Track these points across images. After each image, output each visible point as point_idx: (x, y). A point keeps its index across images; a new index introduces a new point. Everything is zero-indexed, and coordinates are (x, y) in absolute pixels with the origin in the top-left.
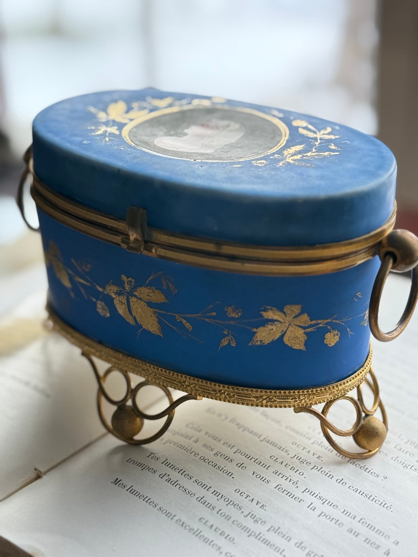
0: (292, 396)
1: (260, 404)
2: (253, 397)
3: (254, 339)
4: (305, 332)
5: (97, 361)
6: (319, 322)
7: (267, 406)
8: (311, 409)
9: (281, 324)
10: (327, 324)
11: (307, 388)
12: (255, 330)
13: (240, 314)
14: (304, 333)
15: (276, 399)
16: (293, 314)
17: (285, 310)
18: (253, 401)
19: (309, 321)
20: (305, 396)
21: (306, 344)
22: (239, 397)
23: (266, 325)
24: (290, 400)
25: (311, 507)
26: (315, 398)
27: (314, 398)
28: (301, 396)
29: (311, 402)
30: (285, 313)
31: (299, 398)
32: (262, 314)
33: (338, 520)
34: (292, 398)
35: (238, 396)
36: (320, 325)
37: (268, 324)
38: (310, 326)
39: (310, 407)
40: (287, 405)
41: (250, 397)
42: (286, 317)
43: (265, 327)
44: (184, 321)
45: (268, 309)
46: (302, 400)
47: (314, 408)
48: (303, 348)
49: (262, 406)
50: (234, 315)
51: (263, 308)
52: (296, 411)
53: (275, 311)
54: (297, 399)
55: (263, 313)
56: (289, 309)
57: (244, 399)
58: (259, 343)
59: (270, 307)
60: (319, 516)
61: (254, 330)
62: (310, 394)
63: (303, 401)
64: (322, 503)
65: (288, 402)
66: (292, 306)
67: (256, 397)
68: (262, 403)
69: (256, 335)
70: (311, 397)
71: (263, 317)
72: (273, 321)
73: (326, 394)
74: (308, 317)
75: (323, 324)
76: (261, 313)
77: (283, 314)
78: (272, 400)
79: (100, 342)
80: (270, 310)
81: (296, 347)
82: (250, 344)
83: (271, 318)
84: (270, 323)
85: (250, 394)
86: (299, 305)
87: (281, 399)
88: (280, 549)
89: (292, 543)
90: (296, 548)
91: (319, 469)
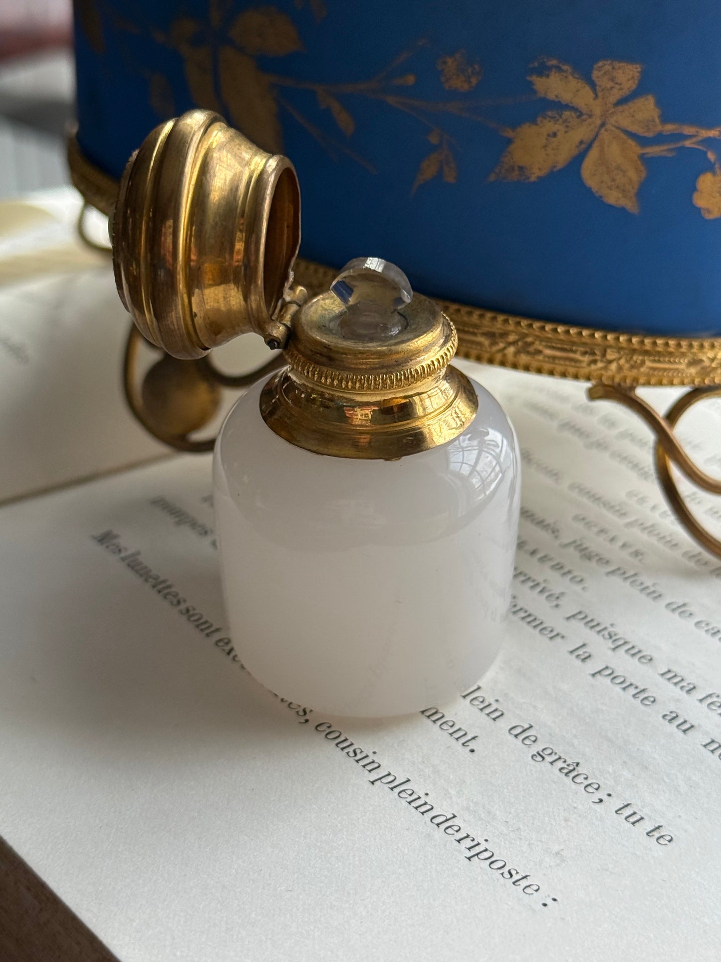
0: (583, 344)
1: (499, 357)
2: (484, 334)
3: (503, 162)
4: (643, 154)
6: (688, 130)
7: (515, 366)
8: (632, 395)
9: (579, 120)
10: (708, 141)
11: (631, 331)
12: (509, 134)
13: (474, 81)
14: (642, 157)
15: (540, 348)
16: (615, 91)
17: (595, 74)
18: (480, 344)
19: (657, 120)
20: (619, 352)
21: (642, 193)
23: (539, 119)
24: (578, 356)
25: (580, 652)
26: (648, 364)
27: (643, 362)
28: (609, 351)
29: (634, 373)
30: (593, 85)
31: (604, 354)
32: (531, 83)
33: (643, 690)
34: (582, 349)
36: (688, 144)
37: (545, 118)
38: (659, 139)
39: (632, 388)
40: (572, 370)
41: (474, 334)
42: (595, 99)
43: (536, 124)
44: (336, 107)
45: (549, 69)
46: (610, 362)
47: (643, 393)
48: (630, 205)
49: (503, 364)
50: (459, 84)
51: (536, 64)
52: (593, 395)
53: (566, 77)
54: (598, 358)
55: (534, 78)
56: (605, 73)
58: (514, 176)
59: (554, 62)
60: (593, 675)
61: (505, 135)
62: (634, 351)
63: (614, 366)
64: (613, 647)
65: (571, 360)
66: (617, 65)
67: (491, 335)
68: (504, 355)
69: (512, 147)
70: (635, 358)
71: (535, 92)
72: (559, 106)
73: (677, 361)
74: (657, 110)
75: (694, 140)
76: (528, 78)
77: (587, 88)
78: (531, 349)
80: (554, 70)
81: (613, 198)
82: (492, 177)
83: (556, 100)
84: (550, 113)
85: (476, 326)
86: (634, 66)
87: (553, 348)
88: (465, 734)
89: (504, 724)
90: (511, 738)
91: (626, 575)
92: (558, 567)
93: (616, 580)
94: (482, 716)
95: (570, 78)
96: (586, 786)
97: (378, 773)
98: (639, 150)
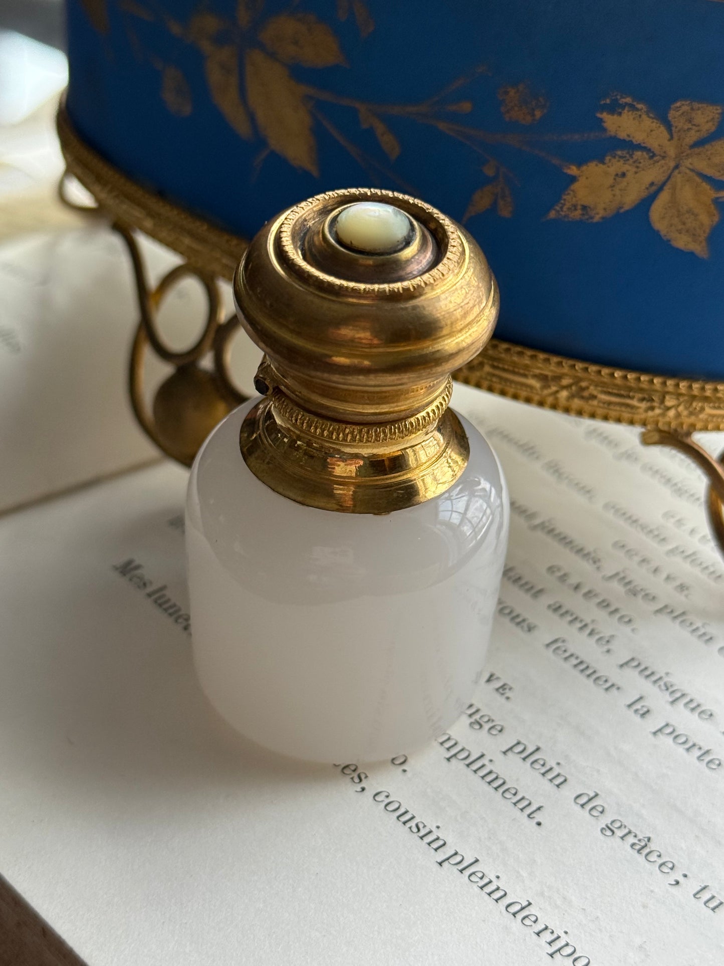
0: (641, 390)
1: (550, 400)
2: (535, 376)
3: (565, 200)
4: (718, 198)
5: (149, 247)
7: (567, 410)
8: (688, 441)
9: (651, 162)
11: (690, 375)
12: (573, 170)
13: (538, 114)
14: (716, 201)
15: (595, 393)
16: (693, 132)
17: (672, 114)
18: (531, 387)
20: (678, 399)
21: (712, 239)
22: (497, 372)
23: (608, 158)
24: (635, 402)
25: (638, 706)
26: (708, 410)
27: (703, 409)
28: (667, 397)
29: (692, 419)
30: (669, 126)
31: (662, 401)
32: (601, 120)
33: (707, 752)
34: (640, 396)
35: (494, 367)
37: (614, 157)
39: (689, 434)
40: (626, 415)
41: (525, 376)
42: (669, 140)
43: (604, 163)
44: (380, 128)
45: (623, 107)
46: (668, 408)
47: (699, 438)
48: (699, 249)
49: (554, 407)
50: (520, 115)
51: (608, 101)
52: (646, 441)
53: (640, 116)
54: (655, 404)
55: (605, 116)
56: (683, 114)
57: (506, 380)
58: (577, 214)
59: (628, 100)
60: (655, 733)
61: (569, 172)
62: (694, 398)
63: (672, 413)
64: (671, 700)
65: (628, 406)
66: (696, 105)
67: (543, 378)
68: (557, 399)
69: (575, 186)
70: (694, 404)
71: (605, 130)
72: (630, 146)
76: (599, 115)
77: (662, 128)
78: (586, 394)
79: (161, 194)
80: (627, 108)
81: (682, 242)
82: (552, 214)
83: (628, 139)
84: (619, 153)
85: (526, 367)
86: (715, 108)
87: (610, 394)
88: (530, 804)
89: (569, 792)
90: (578, 808)
91: (675, 614)
92: (604, 604)
93: (665, 619)
94: (545, 781)
95: (644, 116)
96: (661, 866)
97: (444, 853)
98: (714, 194)
